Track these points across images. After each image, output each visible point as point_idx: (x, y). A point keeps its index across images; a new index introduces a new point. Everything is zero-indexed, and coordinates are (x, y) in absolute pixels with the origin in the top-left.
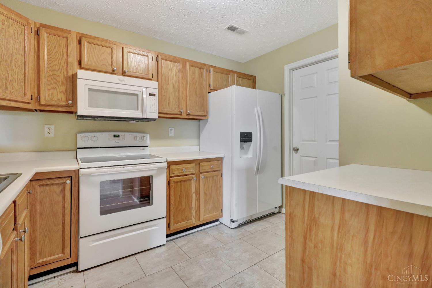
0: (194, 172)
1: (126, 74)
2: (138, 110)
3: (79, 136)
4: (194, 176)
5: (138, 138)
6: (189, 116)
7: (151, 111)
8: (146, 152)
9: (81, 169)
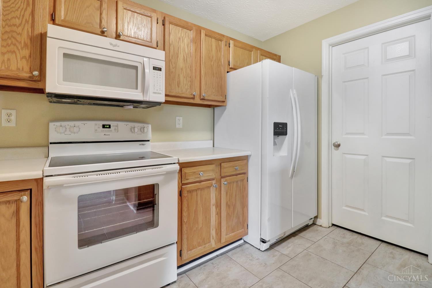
0: (214, 177)
1: (122, 38)
2: (137, 89)
3: (51, 125)
4: (214, 182)
5: (136, 130)
6: (204, 100)
7: (156, 91)
8: (147, 148)
9: (46, 176)
